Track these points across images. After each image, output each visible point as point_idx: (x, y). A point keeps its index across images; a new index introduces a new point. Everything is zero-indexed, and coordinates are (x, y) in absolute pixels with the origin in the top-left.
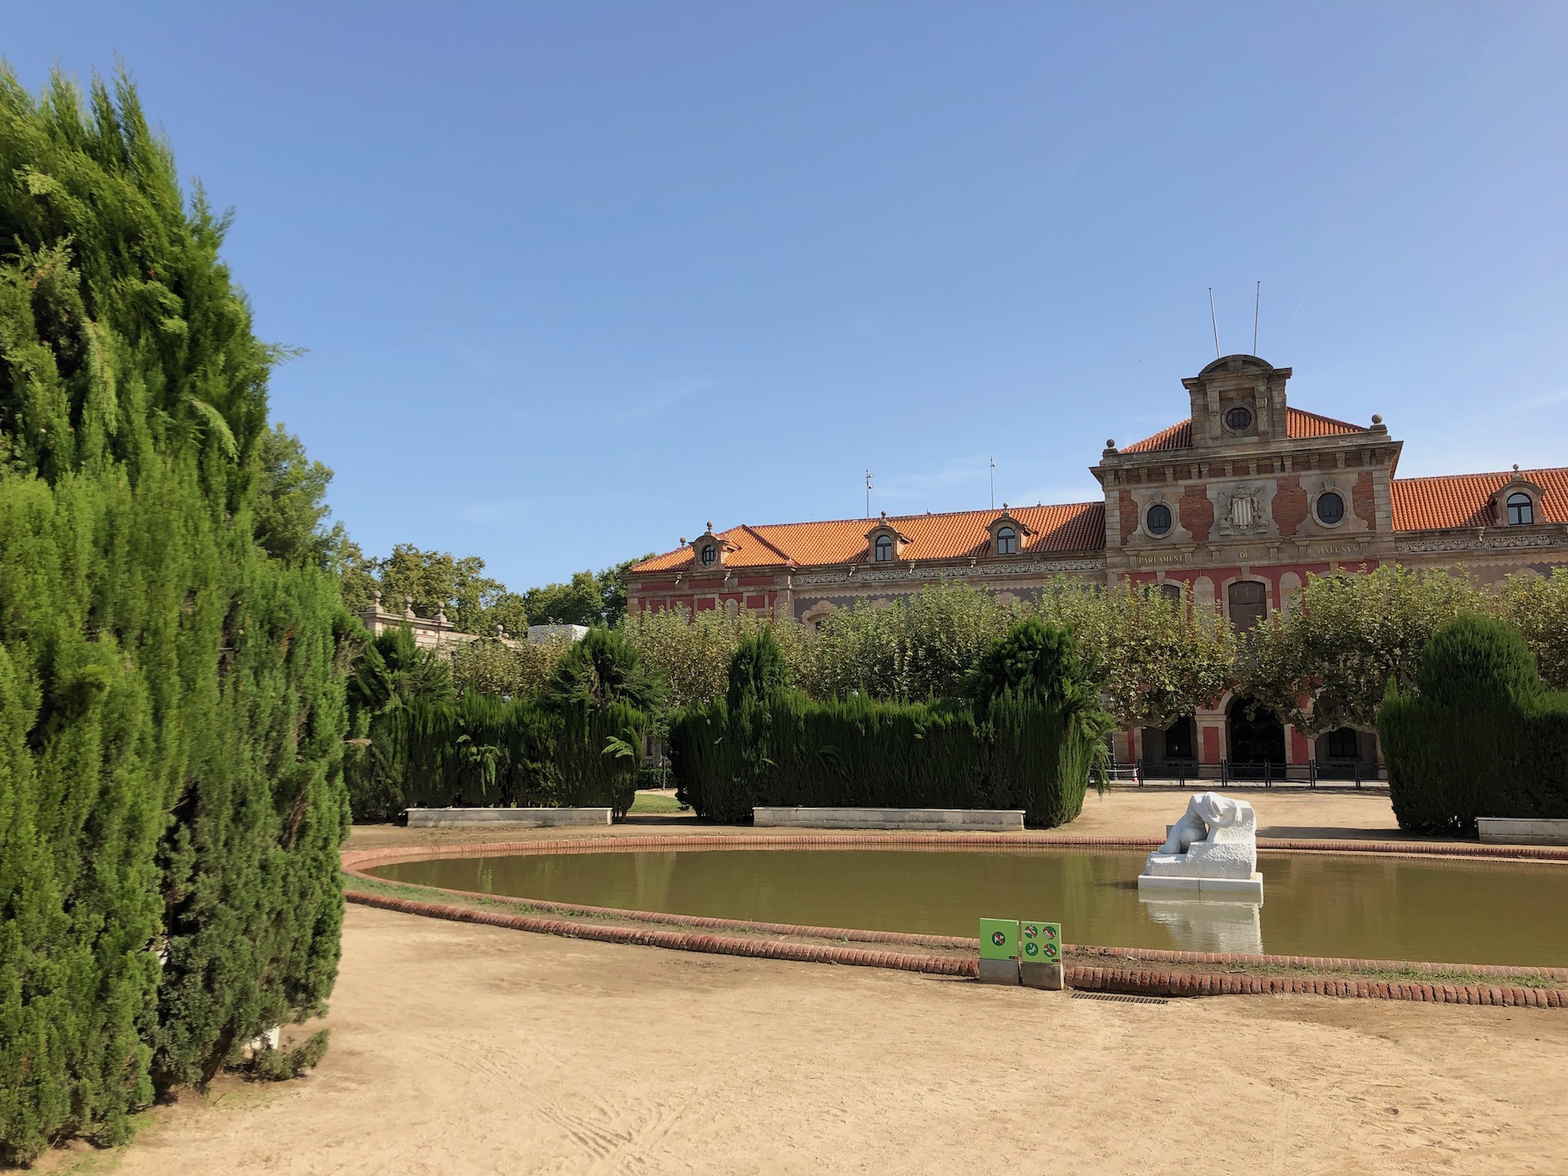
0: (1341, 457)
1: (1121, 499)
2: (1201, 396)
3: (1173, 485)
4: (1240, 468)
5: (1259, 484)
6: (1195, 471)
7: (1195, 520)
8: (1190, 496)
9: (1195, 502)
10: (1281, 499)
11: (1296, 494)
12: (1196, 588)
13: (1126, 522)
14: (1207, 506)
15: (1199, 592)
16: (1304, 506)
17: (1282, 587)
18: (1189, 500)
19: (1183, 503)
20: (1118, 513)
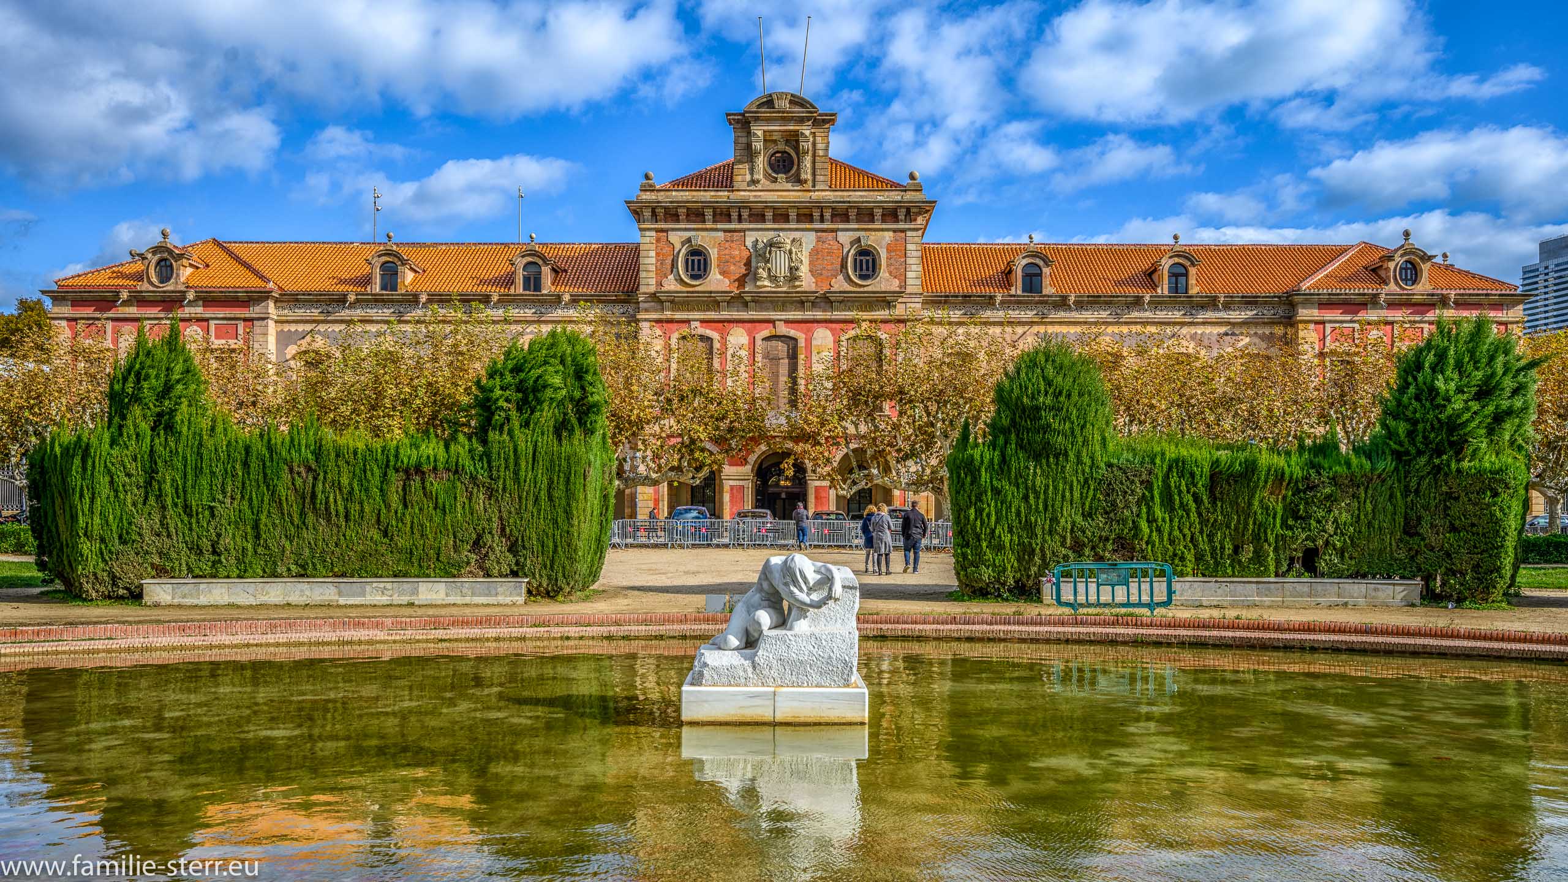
0: (878, 213)
1: (658, 240)
2: (745, 134)
3: (712, 228)
4: (781, 215)
5: (798, 234)
6: (734, 215)
7: (732, 268)
8: (728, 242)
9: (733, 248)
10: (818, 252)
11: (834, 248)
12: (731, 340)
13: (662, 264)
14: (745, 253)
15: (732, 344)
16: (840, 260)
17: (814, 343)
18: (727, 246)
19: (721, 249)
20: (653, 253)
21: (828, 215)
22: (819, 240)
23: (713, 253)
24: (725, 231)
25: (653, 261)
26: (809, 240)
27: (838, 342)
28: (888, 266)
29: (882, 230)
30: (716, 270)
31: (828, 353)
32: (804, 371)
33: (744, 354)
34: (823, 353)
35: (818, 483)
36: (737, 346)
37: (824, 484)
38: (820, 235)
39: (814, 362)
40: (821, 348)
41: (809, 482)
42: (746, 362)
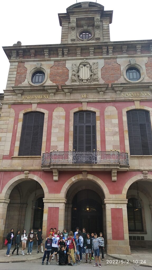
1: (19, 67)
3: (48, 60)
4: (85, 53)
5: (95, 61)
6: (60, 53)
7: (58, 78)
8: (56, 66)
9: (59, 69)
10: (106, 68)
11: (115, 66)
12: (55, 114)
13: (19, 77)
14: (65, 71)
15: (56, 116)
16: (119, 72)
17: (106, 114)
18: (56, 68)
19: (52, 69)
20: (15, 73)
21: (110, 51)
22: (106, 63)
23: (47, 71)
24: (55, 61)
25: (15, 76)
26: (101, 63)
27: (120, 114)
28: (147, 73)
29: (142, 57)
30: (49, 79)
31: (115, 119)
32: (100, 130)
33: (63, 122)
34: (112, 120)
35: (113, 206)
36: (59, 117)
37: (118, 206)
38: (107, 60)
39: (106, 125)
40: (110, 117)
41: (107, 205)
42: (64, 127)
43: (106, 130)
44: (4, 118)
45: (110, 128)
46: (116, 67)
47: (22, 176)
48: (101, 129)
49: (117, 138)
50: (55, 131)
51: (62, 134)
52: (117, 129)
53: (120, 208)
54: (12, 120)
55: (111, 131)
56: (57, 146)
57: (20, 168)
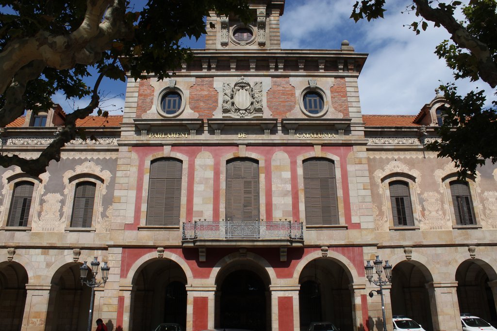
0: (321, 62)
1: (141, 84)
3: (186, 76)
4: (243, 64)
5: (258, 80)
6: (205, 65)
7: (202, 104)
8: (199, 85)
9: (203, 90)
10: (274, 92)
11: (287, 89)
12: (198, 161)
13: (142, 102)
14: (213, 93)
15: (200, 165)
16: (292, 99)
17: (273, 164)
18: (198, 88)
19: (193, 90)
20: (136, 94)
21: (281, 66)
22: (275, 84)
23: (186, 94)
24: (197, 77)
25: (136, 100)
26: (267, 82)
27: (294, 163)
28: (333, 103)
29: (326, 76)
30: (188, 106)
31: (286, 172)
32: (264, 188)
33: (210, 174)
34: (282, 172)
35: (281, 294)
36: (204, 167)
37: (287, 294)
38: (275, 79)
39: (274, 180)
40: (280, 168)
41: (273, 292)
42: (212, 182)
43: (274, 188)
44: (123, 167)
45: (280, 185)
46: (289, 91)
47: (154, 255)
48: (266, 187)
49: (289, 200)
50: (199, 189)
51: (211, 194)
52: (289, 187)
53: (290, 296)
54: (134, 170)
55: (281, 189)
56: (202, 212)
57: (151, 243)
